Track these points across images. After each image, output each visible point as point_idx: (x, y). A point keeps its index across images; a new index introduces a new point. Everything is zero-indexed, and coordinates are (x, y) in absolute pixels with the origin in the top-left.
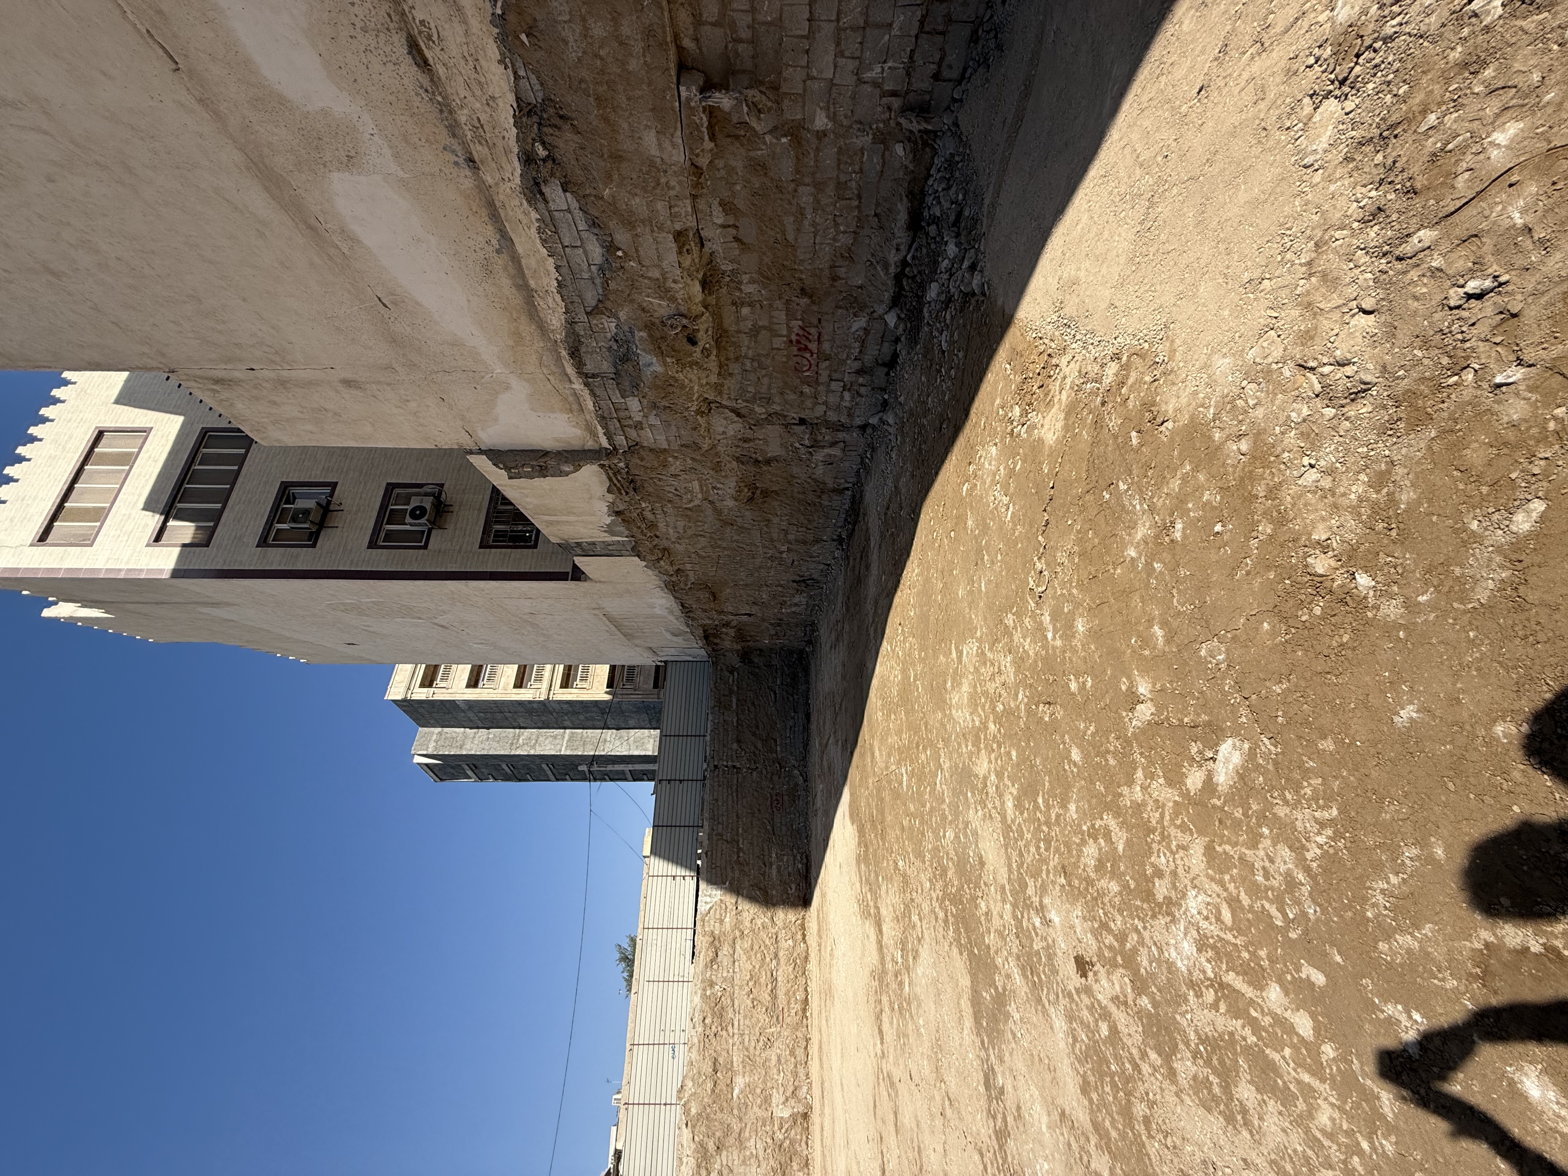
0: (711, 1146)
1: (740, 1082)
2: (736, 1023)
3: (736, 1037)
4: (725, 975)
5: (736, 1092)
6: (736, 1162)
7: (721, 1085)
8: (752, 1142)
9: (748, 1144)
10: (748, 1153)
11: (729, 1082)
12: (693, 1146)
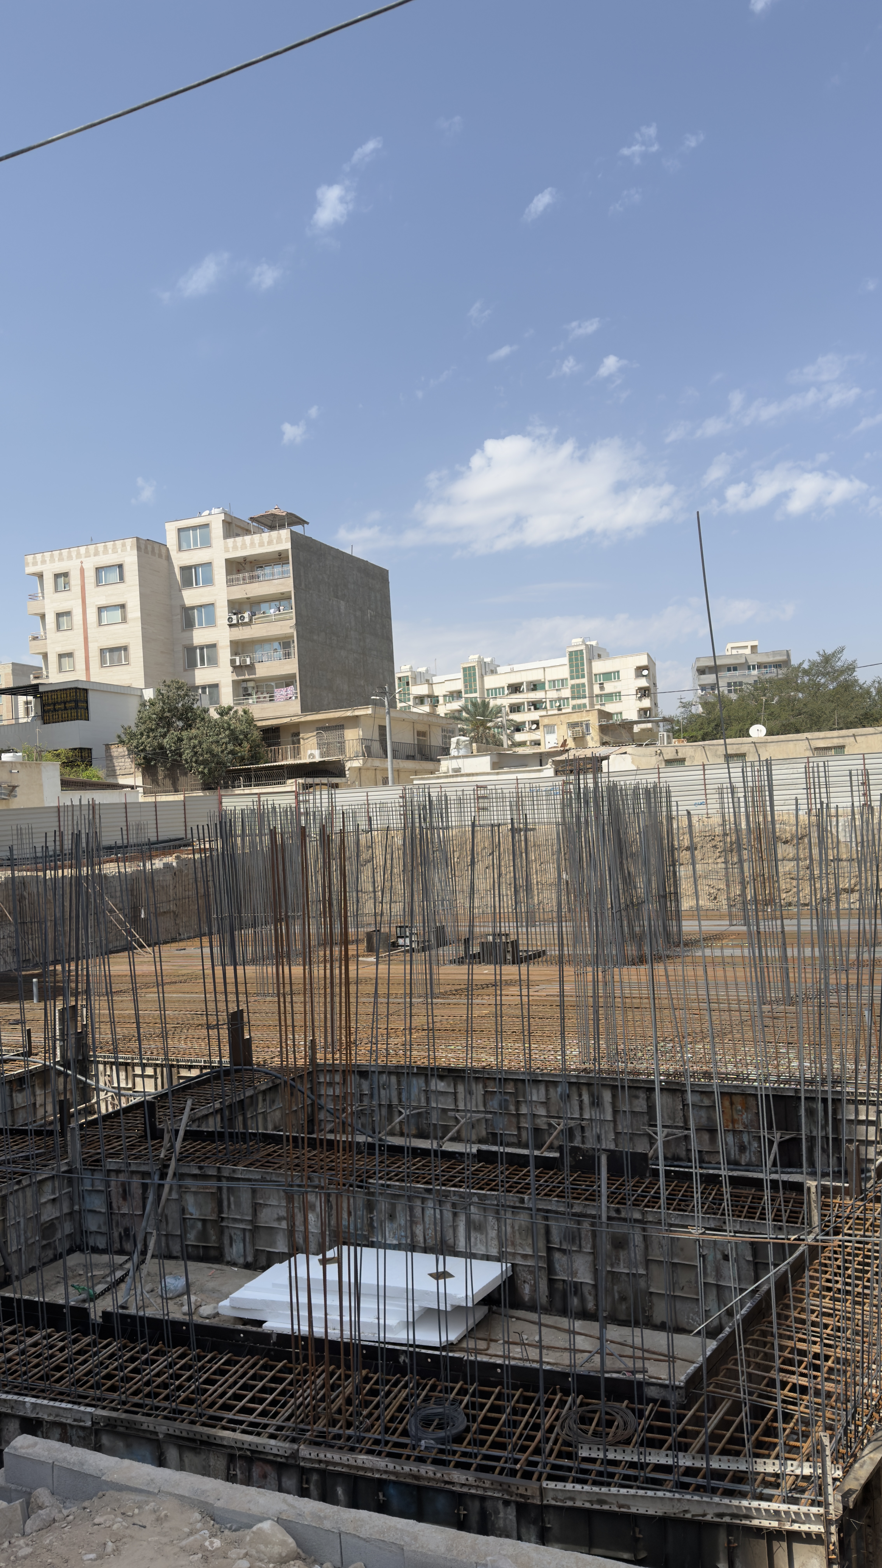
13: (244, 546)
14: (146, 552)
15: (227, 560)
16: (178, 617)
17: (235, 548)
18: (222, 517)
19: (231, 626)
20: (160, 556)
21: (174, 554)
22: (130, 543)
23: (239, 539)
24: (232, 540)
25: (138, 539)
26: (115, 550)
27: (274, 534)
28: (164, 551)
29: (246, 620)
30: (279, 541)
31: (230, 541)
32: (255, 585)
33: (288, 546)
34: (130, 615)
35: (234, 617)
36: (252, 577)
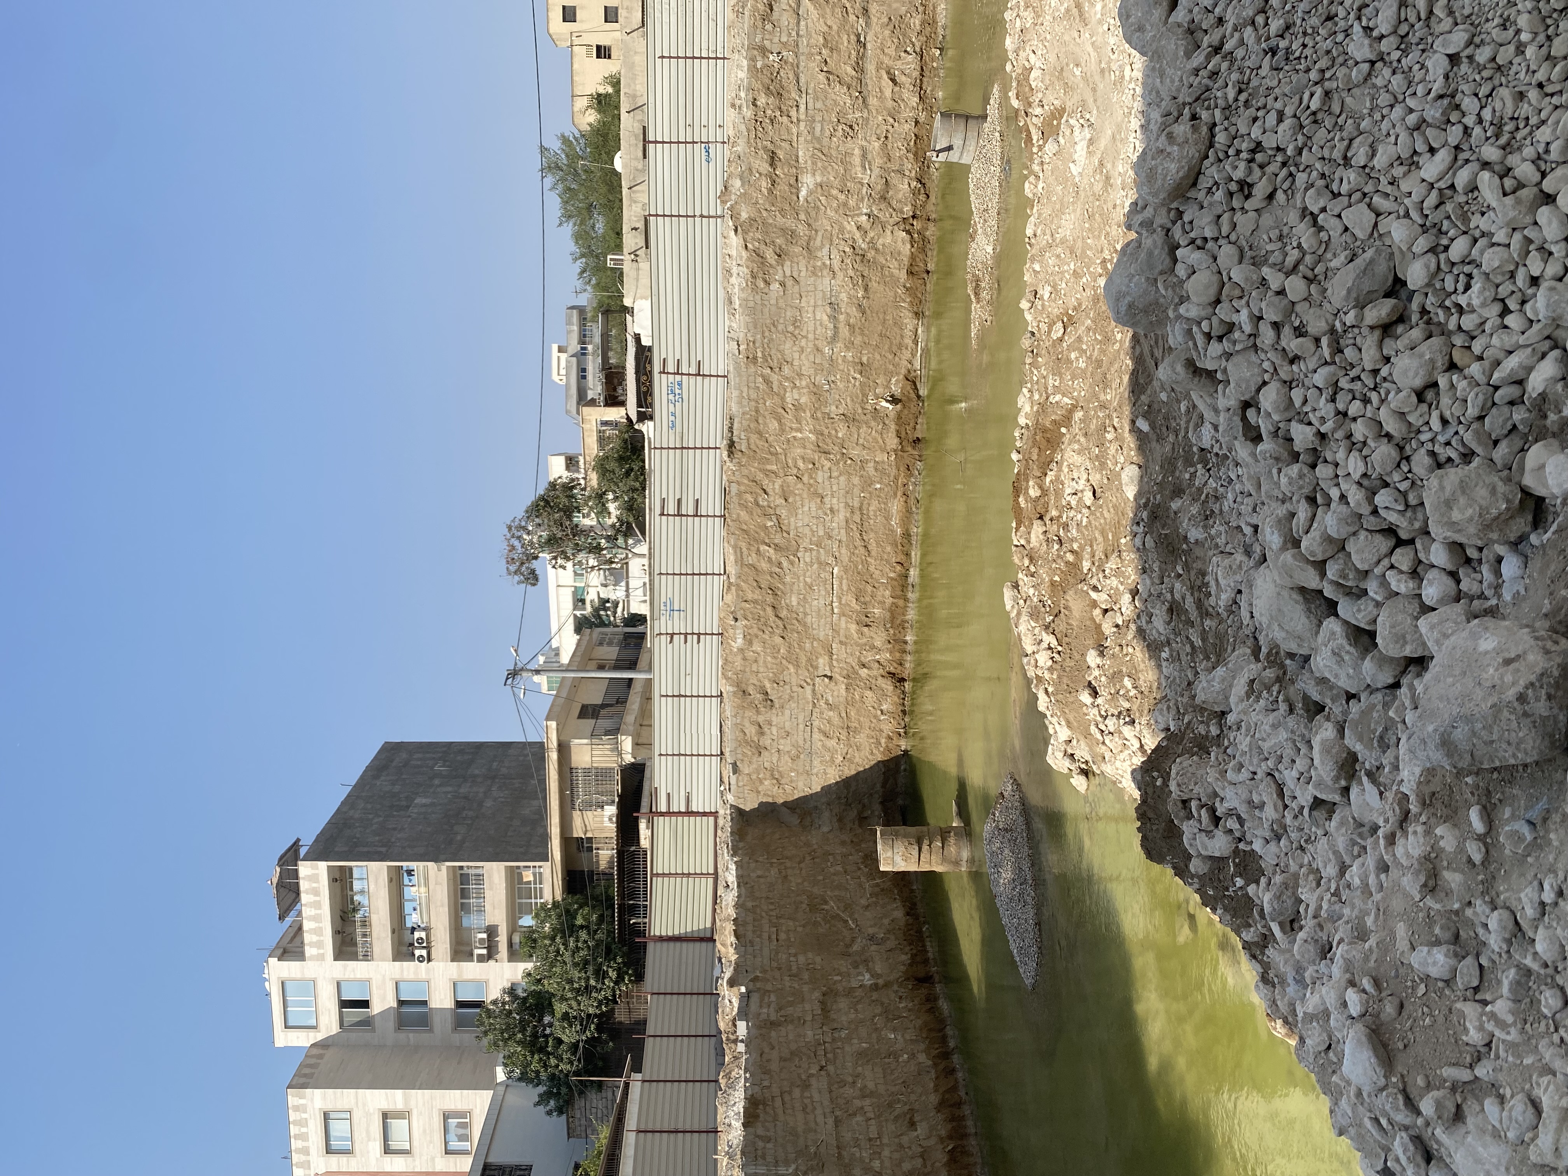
0: (770, 255)
1: (808, 181)
2: (802, 107)
3: (802, 124)
4: (784, 39)
5: (803, 193)
6: (803, 274)
7: (782, 188)
8: (825, 251)
9: (819, 254)
10: (819, 264)
11: (793, 181)
12: (744, 254)
13: (318, 931)
14: (311, 1076)
15: (335, 960)
16: (412, 1037)
17: (319, 945)
18: (273, 961)
19: (429, 960)
20: (320, 1057)
21: (319, 1036)
22: (294, 1098)
23: (307, 938)
24: (307, 948)
25: (290, 1087)
26: (303, 1123)
27: (304, 885)
28: (315, 1051)
29: (423, 935)
30: (314, 878)
31: (309, 951)
32: (374, 919)
33: (323, 866)
34: (400, 1106)
35: (417, 953)
36: (365, 923)
